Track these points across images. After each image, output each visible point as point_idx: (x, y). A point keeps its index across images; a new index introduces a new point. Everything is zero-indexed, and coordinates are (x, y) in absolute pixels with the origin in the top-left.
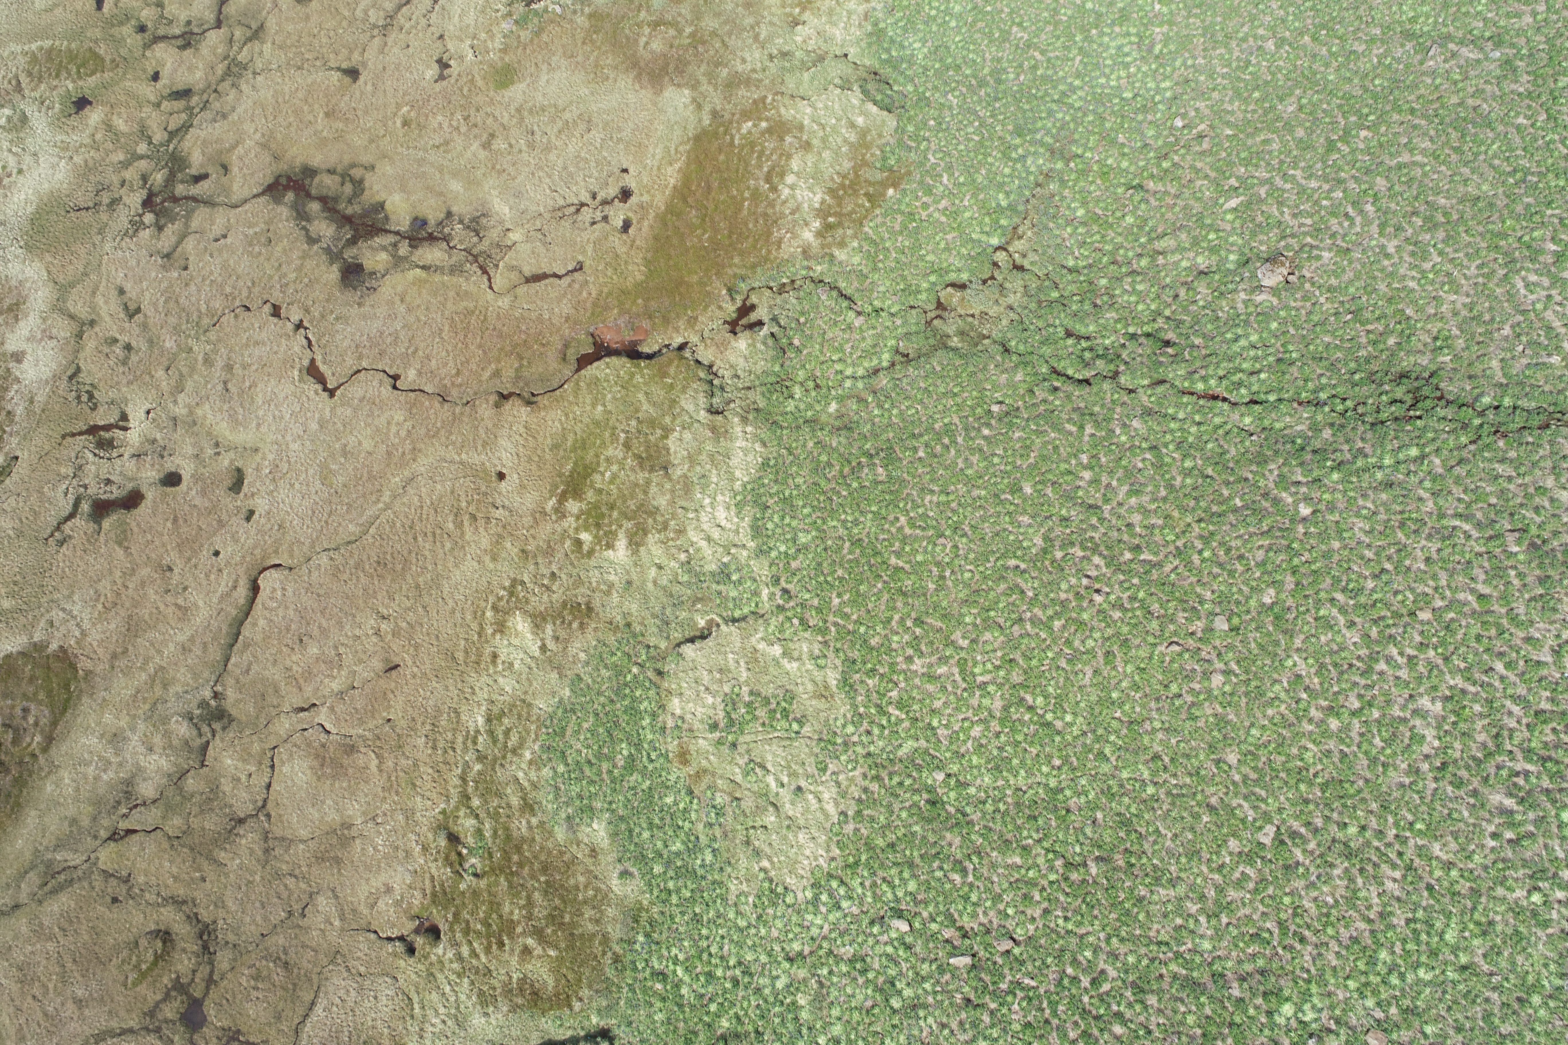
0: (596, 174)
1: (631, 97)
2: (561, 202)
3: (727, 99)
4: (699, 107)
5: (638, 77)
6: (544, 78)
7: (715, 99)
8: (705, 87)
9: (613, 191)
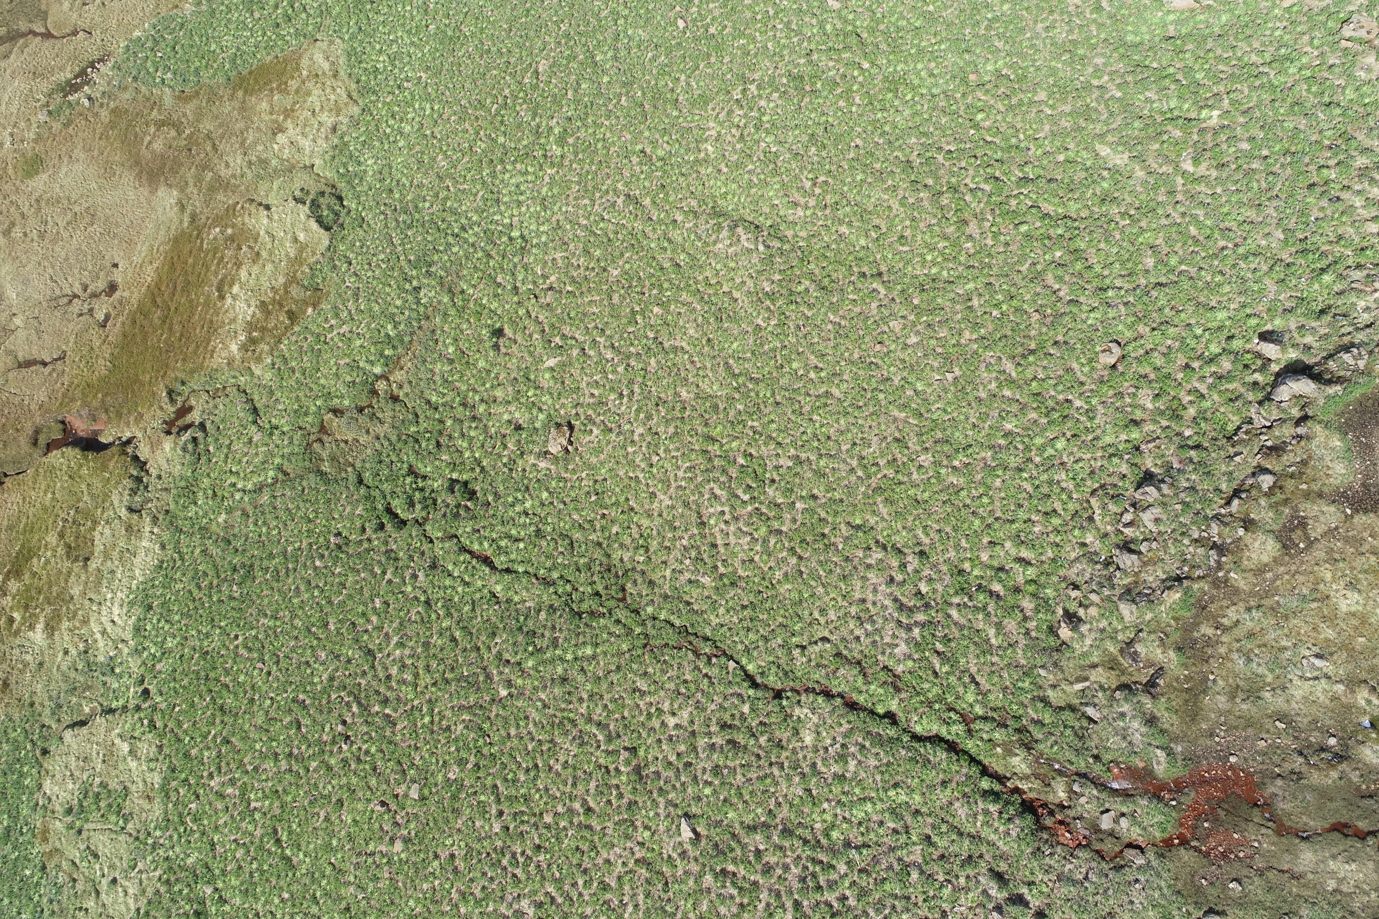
0: (90, 268)
1: (131, 195)
2: (58, 292)
3: (207, 203)
4: (183, 208)
5: (139, 176)
6: (64, 170)
7: (197, 202)
8: (191, 189)
9: (101, 285)
